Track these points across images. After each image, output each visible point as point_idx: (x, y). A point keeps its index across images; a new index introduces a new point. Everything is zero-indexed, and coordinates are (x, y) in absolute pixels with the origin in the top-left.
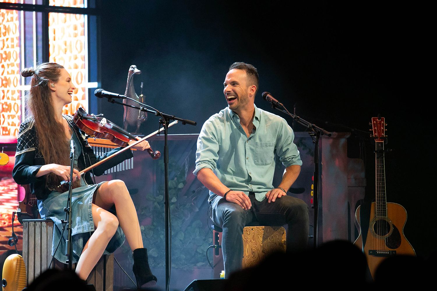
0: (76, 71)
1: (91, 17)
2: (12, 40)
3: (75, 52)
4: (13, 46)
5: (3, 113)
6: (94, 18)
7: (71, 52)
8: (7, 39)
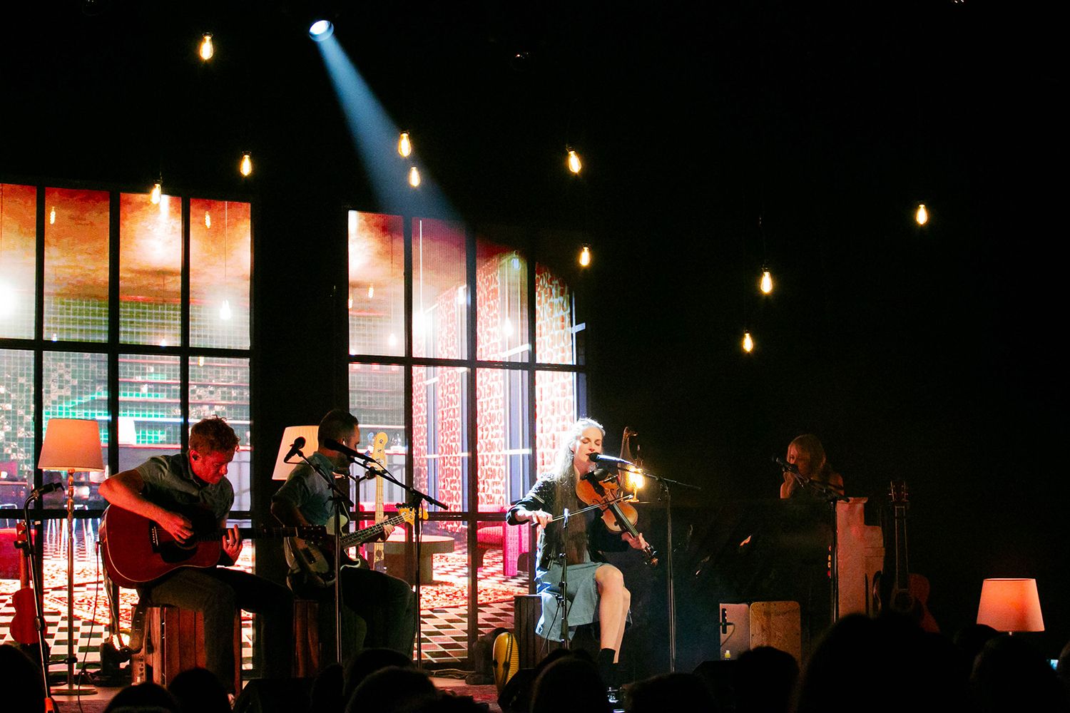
1: (581, 375)
2: (497, 401)
3: (563, 413)
4: (498, 408)
5: (487, 480)
6: (583, 376)
7: (559, 413)
8: (491, 400)
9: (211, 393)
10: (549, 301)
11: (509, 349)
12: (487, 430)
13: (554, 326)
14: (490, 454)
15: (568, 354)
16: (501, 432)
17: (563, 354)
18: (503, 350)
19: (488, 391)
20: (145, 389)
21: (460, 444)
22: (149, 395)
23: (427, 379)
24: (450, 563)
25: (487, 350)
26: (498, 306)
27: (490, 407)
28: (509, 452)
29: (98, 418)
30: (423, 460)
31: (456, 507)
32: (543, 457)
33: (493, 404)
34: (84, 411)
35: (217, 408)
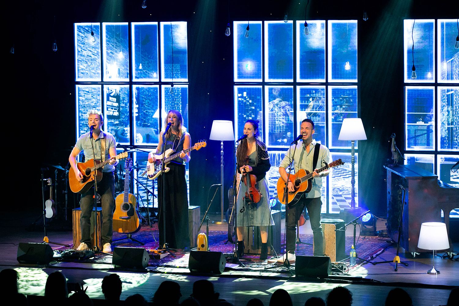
9: (341, 100)
22: (313, 102)
23: (448, 92)
35: (344, 107)
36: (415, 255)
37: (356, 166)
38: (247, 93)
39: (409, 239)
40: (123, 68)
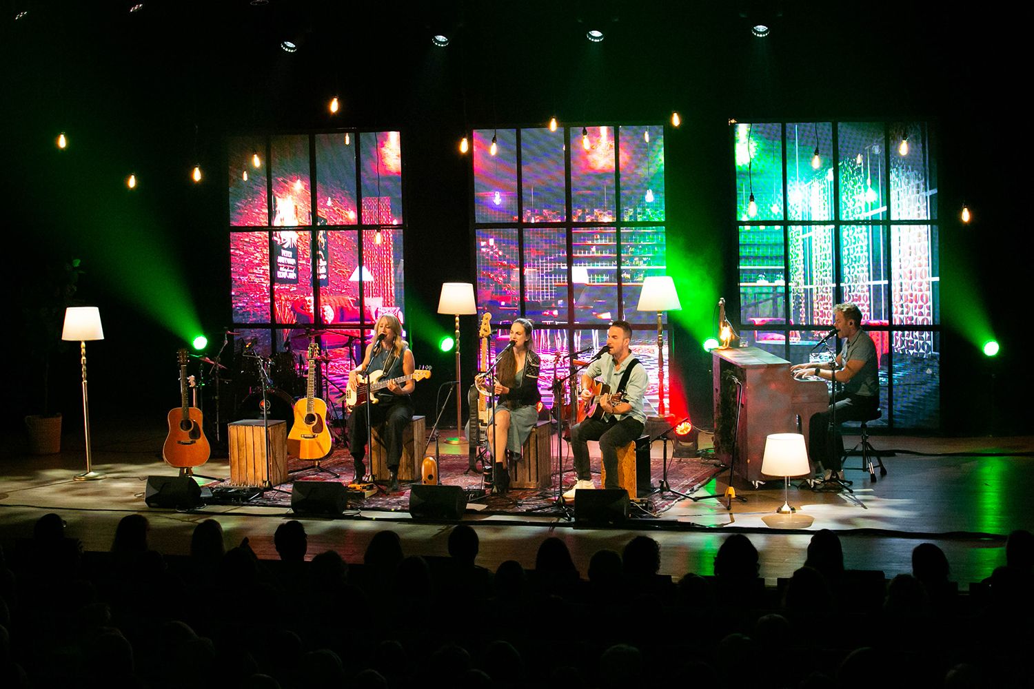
0: (921, 269)
1: (934, 226)
2: (862, 247)
3: (919, 254)
4: (862, 252)
6: (937, 227)
8: (857, 247)
10: (905, 174)
11: (872, 209)
12: (853, 267)
13: (910, 191)
14: (856, 285)
15: (923, 211)
16: (865, 269)
17: (919, 212)
18: (867, 211)
19: (853, 241)
20: (594, 249)
21: (831, 278)
22: (597, 252)
23: (803, 234)
24: (824, 359)
25: (853, 212)
26: (861, 180)
27: (856, 252)
28: (872, 283)
29: (562, 268)
30: (800, 290)
31: (827, 321)
32: (901, 286)
33: (859, 249)
34: (553, 264)
35: (645, 259)
36: (757, 485)
37: (665, 350)
38: (495, 240)
39: (749, 461)
40: (302, 204)
